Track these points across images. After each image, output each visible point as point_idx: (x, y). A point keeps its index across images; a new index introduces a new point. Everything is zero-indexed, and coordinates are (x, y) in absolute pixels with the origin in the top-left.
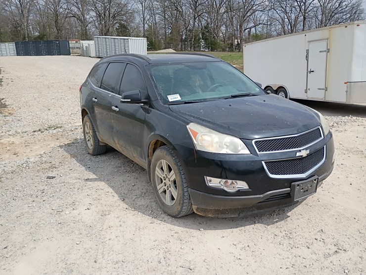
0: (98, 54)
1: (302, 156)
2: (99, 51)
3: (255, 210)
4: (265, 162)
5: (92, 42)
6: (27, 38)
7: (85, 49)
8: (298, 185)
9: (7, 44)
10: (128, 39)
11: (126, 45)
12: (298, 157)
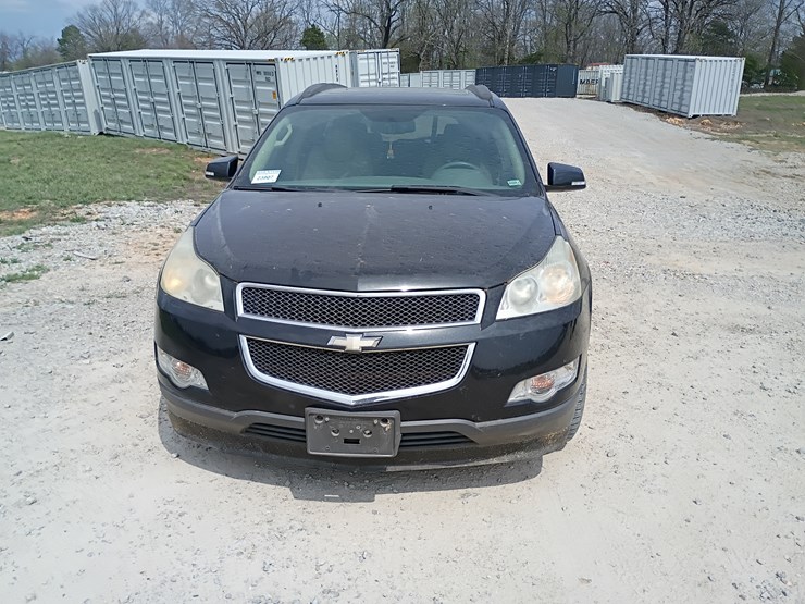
0: (625, 96)
1: (343, 348)
2: (629, 88)
3: (257, 450)
4: (248, 340)
5: (620, 68)
6: (506, 61)
7: (603, 84)
8: (320, 417)
9: (463, 72)
10: (694, 61)
11: (688, 75)
12: (331, 347)
